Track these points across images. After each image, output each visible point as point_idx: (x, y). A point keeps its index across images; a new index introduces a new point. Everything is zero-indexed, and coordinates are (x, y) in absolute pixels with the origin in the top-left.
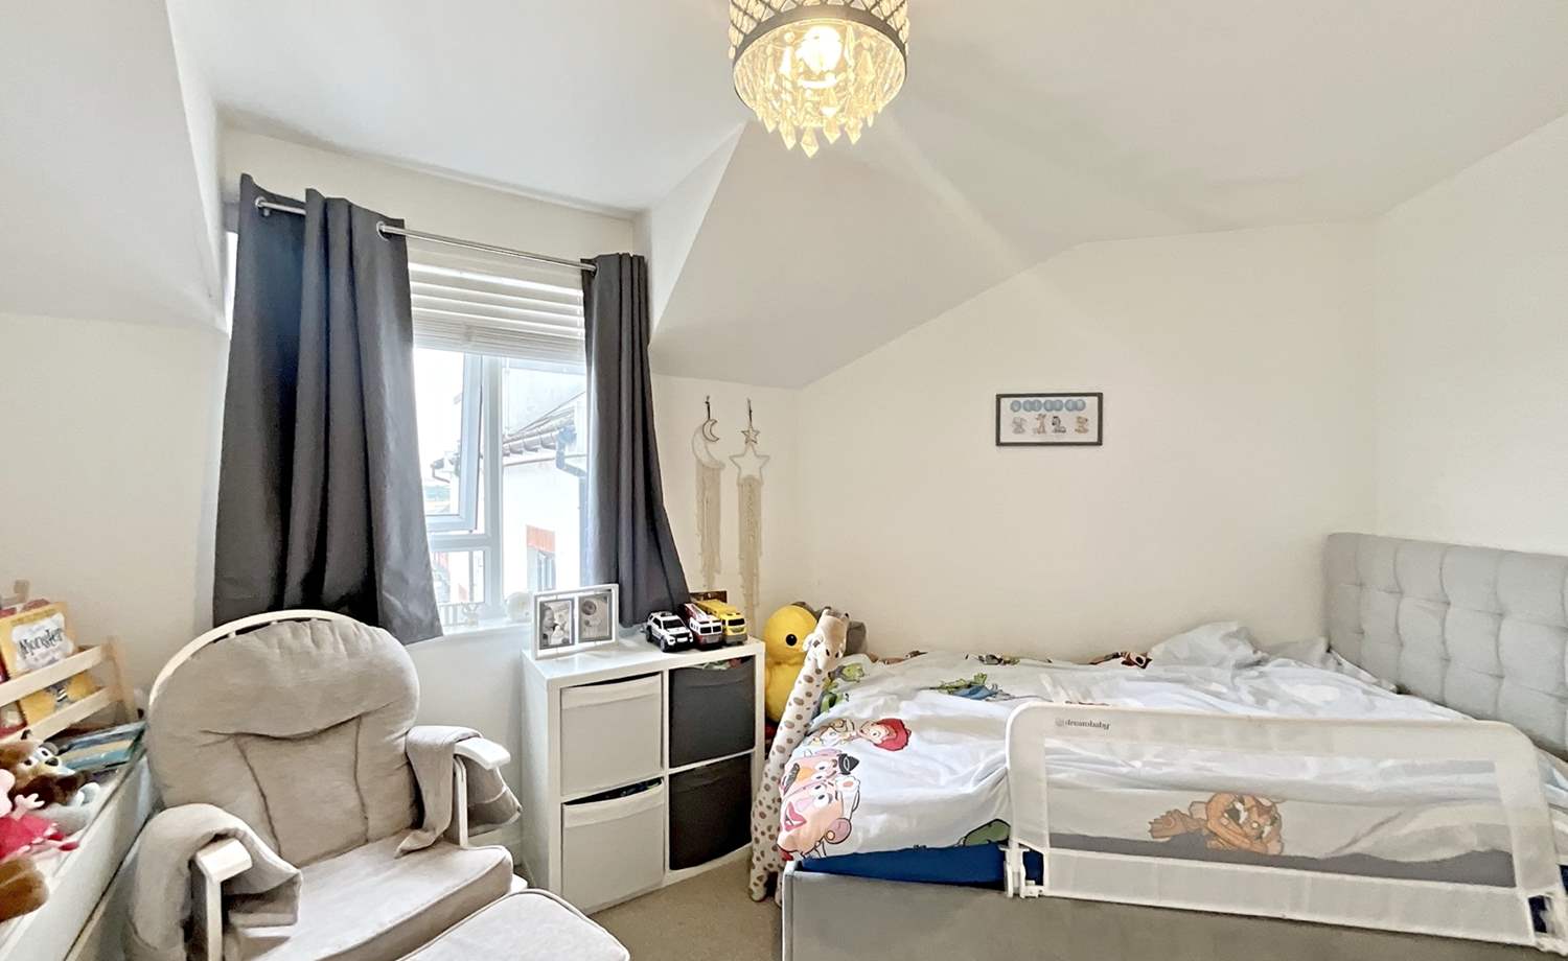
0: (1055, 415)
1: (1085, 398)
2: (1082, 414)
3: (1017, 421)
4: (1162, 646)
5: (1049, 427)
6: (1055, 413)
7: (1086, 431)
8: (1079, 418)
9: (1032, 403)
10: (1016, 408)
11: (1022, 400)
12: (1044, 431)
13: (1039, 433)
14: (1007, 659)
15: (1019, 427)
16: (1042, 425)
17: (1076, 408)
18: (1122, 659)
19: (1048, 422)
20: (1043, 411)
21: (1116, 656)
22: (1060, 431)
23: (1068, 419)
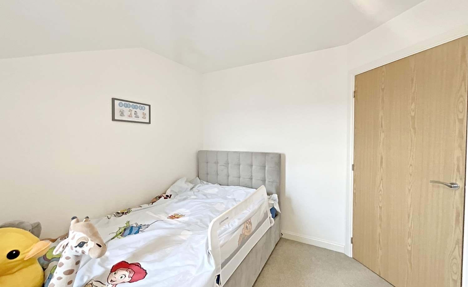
0: (136, 111)
1: (145, 106)
2: (144, 111)
3: (122, 111)
4: (169, 190)
5: (133, 115)
6: (135, 110)
7: (145, 118)
8: (143, 113)
9: (127, 105)
10: (121, 105)
11: (123, 102)
12: (132, 117)
13: (130, 117)
14: (126, 211)
15: (122, 114)
16: (131, 114)
17: (142, 109)
18: (163, 198)
19: (133, 113)
20: (131, 108)
21: (160, 197)
22: (137, 117)
23: (139, 112)
